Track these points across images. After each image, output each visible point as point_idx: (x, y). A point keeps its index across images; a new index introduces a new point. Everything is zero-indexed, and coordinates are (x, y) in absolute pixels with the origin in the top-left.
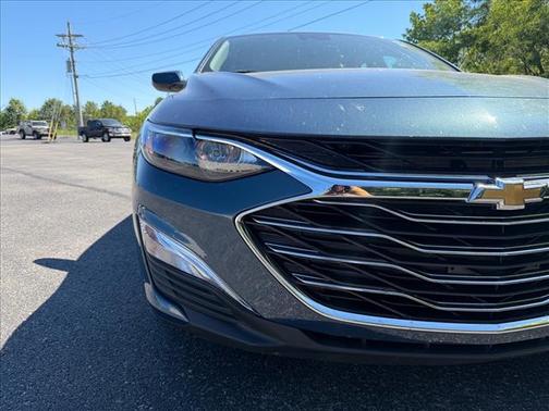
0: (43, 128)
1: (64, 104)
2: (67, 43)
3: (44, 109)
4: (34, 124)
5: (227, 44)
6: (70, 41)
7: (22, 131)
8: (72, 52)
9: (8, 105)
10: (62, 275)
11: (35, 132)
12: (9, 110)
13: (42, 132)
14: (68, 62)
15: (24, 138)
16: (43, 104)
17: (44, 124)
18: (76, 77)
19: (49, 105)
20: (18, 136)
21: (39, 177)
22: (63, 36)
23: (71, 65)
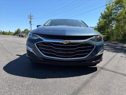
0: (24, 35)
1: (29, 30)
2: (30, 17)
3: (24, 31)
4: (22, 34)
5: (50, 21)
6: (31, 17)
7: (19, 35)
8: (31, 19)
9: (17, 30)
10: (19, 57)
11: (22, 36)
12: (17, 31)
13: (23, 36)
14: (30, 21)
15: (20, 37)
16: (24, 30)
17: (24, 34)
18: (31, 24)
19: (25, 30)
20: (18, 36)
21: (20, 44)
22: (29, 16)
23: (30, 22)
